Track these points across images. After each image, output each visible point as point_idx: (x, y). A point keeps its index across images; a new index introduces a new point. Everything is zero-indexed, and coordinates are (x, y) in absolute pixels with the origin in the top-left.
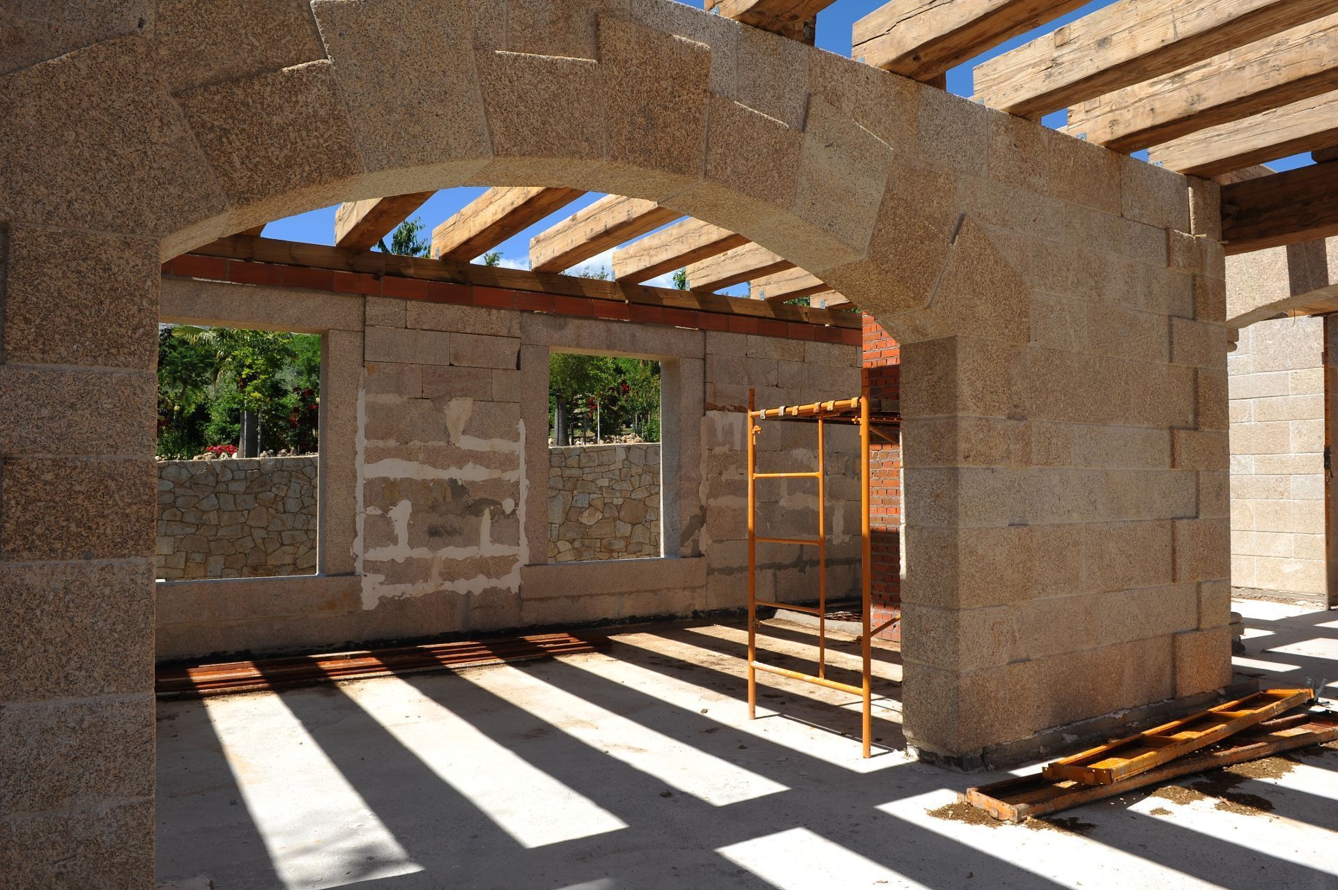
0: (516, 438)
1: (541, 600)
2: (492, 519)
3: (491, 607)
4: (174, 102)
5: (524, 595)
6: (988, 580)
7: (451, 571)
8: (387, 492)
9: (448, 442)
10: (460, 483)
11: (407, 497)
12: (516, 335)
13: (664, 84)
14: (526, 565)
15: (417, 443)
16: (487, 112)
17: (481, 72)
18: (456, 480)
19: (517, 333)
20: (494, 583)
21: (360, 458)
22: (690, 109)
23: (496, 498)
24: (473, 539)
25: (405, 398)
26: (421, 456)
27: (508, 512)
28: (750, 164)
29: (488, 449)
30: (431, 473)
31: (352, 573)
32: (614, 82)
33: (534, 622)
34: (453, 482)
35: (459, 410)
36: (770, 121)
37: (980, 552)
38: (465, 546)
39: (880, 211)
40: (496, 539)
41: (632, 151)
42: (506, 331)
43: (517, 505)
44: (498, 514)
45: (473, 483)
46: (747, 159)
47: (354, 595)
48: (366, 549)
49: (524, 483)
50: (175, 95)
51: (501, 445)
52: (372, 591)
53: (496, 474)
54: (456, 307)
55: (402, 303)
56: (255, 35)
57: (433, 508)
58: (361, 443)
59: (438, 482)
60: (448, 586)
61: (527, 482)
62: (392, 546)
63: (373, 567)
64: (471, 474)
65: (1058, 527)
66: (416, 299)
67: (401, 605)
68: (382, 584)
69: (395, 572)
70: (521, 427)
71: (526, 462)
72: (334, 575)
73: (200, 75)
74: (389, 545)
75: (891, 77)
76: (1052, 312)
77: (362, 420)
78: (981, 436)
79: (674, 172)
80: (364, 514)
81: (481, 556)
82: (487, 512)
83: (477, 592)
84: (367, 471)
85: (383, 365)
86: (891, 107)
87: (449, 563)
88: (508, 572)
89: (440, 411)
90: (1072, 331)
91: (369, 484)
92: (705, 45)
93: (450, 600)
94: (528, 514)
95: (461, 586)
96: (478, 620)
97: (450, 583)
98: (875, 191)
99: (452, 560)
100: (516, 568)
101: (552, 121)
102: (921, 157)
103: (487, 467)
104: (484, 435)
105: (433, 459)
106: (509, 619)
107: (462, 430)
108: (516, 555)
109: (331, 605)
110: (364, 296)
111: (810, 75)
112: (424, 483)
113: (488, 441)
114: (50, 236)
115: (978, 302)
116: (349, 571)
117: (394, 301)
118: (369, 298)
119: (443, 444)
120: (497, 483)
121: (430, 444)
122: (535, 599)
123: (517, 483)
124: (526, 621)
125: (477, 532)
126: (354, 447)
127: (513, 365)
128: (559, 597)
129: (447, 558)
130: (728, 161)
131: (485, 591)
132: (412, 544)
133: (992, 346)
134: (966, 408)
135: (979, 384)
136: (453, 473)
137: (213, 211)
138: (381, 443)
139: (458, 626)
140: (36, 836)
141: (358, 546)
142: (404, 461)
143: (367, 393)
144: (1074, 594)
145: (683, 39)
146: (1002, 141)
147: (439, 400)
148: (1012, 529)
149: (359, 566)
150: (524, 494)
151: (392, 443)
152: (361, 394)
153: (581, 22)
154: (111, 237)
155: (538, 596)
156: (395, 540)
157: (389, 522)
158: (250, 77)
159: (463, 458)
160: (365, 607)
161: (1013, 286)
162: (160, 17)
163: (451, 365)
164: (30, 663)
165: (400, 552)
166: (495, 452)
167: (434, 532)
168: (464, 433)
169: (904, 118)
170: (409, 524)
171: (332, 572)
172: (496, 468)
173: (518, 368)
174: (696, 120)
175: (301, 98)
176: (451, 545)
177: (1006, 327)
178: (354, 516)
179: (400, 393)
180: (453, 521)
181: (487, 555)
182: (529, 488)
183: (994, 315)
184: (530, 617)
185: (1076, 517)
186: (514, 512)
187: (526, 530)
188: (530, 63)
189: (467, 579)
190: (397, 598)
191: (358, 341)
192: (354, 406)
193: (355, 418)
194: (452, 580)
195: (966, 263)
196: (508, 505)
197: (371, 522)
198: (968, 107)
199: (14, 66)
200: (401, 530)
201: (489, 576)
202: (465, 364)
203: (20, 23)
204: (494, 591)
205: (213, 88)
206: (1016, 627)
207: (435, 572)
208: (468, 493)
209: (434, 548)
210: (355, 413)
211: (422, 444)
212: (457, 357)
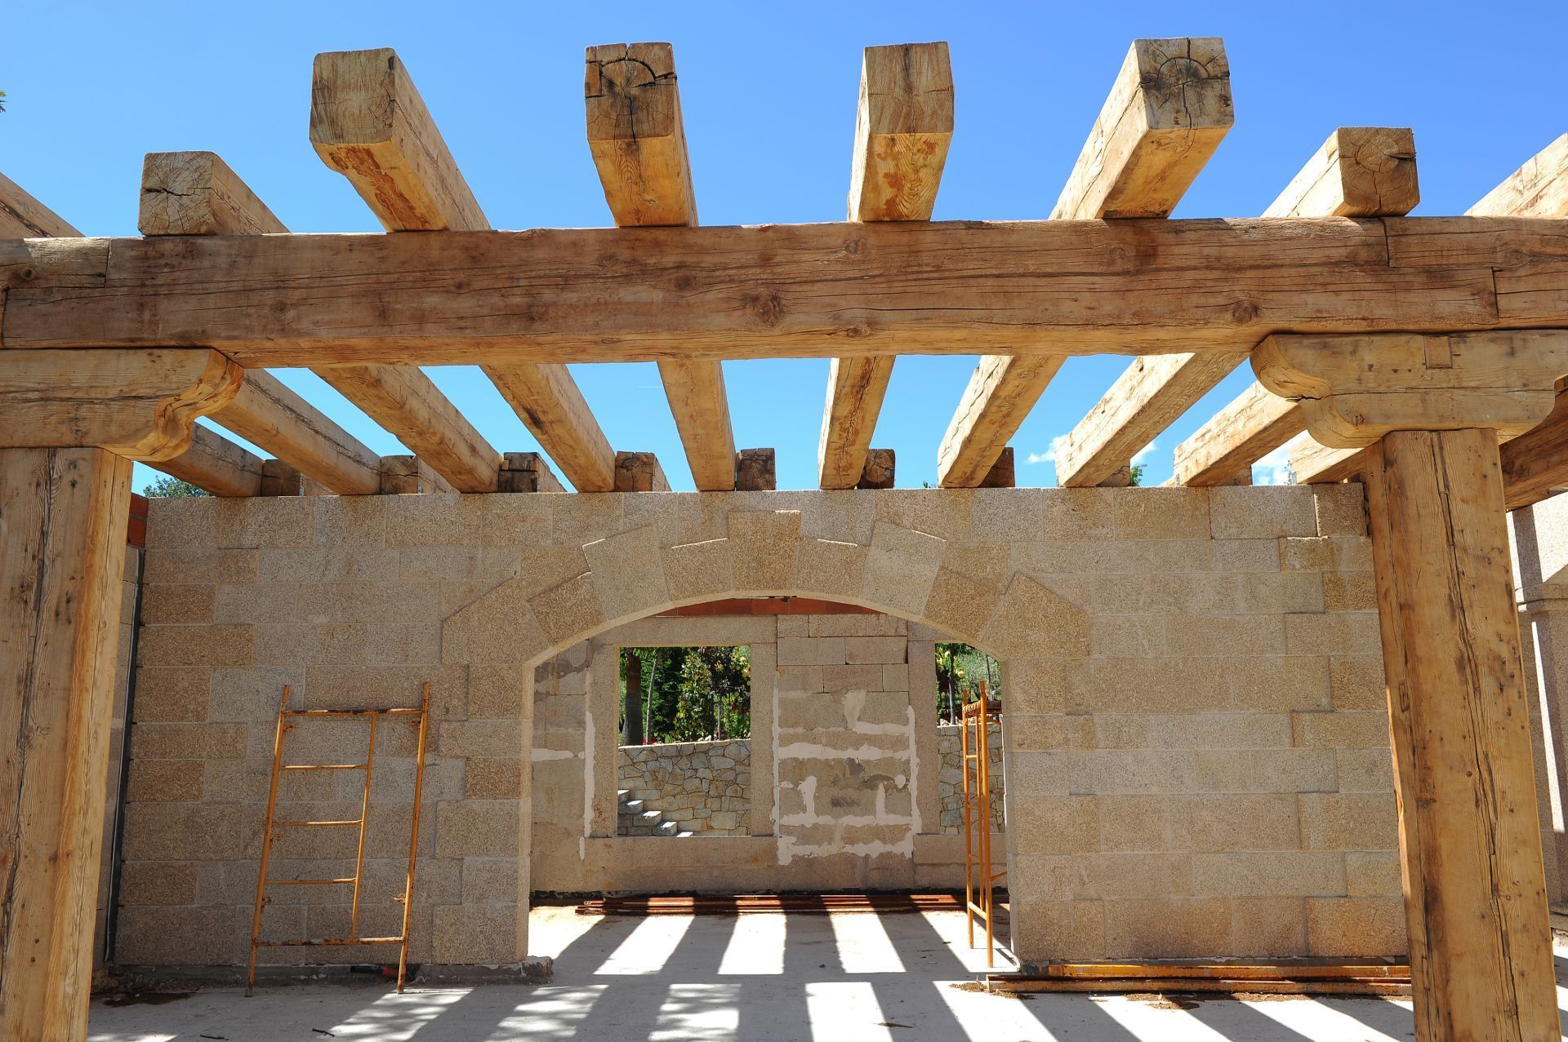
0: (906, 722)
1: (934, 865)
2: (886, 792)
3: (887, 869)
4: (528, 605)
5: (916, 860)
6: (1047, 834)
7: (851, 837)
8: (797, 770)
9: (846, 728)
10: (857, 762)
11: (813, 774)
12: (903, 634)
13: (768, 541)
14: (918, 834)
15: (820, 730)
16: (666, 579)
17: (663, 560)
18: (853, 760)
19: (904, 632)
20: (889, 848)
21: (776, 742)
22: (786, 551)
23: (889, 775)
24: (870, 810)
25: (810, 693)
26: (823, 741)
27: (900, 786)
28: (828, 574)
29: (881, 733)
30: (832, 754)
31: (771, 835)
32: (737, 547)
33: (928, 886)
34: (851, 761)
35: (854, 700)
36: (843, 545)
37: (1037, 813)
38: (863, 815)
39: (934, 584)
40: (890, 810)
41: (748, 583)
42: (894, 631)
43: (908, 780)
44: (891, 788)
45: (868, 762)
46: (825, 572)
47: (772, 853)
48: (781, 816)
49: (915, 762)
50: (528, 601)
51: (892, 729)
52: (787, 851)
53: (888, 754)
54: (850, 615)
55: (805, 618)
56: (560, 567)
57: (835, 783)
58: (777, 730)
59: (838, 761)
60: (849, 849)
61: (918, 760)
62: (801, 814)
63: (787, 830)
64: (866, 754)
65: (1133, 797)
66: (815, 613)
67: (810, 862)
68: (794, 844)
69: (805, 835)
70: (911, 712)
71: (917, 743)
72: (758, 836)
73: (539, 589)
74: (799, 813)
75: (946, 492)
76: (1120, 629)
77: (777, 713)
78: (1036, 729)
79: (776, 589)
80: (780, 786)
81: (877, 825)
82: (881, 786)
83: (874, 855)
84: (782, 753)
85: (791, 668)
86: (946, 512)
87: (849, 829)
88: (902, 839)
89: (839, 702)
90: (1145, 642)
91: (783, 763)
92: (796, 511)
93: (851, 861)
94: (919, 788)
95: (860, 850)
96: (876, 880)
97: (851, 846)
98: (931, 571)
99: (852, 827)
100: (909, 835)
101: (701, 577)
102: (975, 539)
103: (880, 748)
104: (876, 720)
105: (834, 742)
106: (903, 880)
107: (857, 717)
108: (909, 824)
109: (755, 860)
110: (776, 615)
111: (876, 508)
112: (827, 762)
113: (880, 726)
114: (483, 668)
115: (1031, 633)
116: (769, 833)
117: (799, 616)
118: (779, 616)
119: (842, 729)
120: (890, 761)
121: (831, 729)
122: (928, 865)
123: (908, 762)
124: (920, 883)
125: (873, 804)
126: (771, 734)
127: (901, 659)
128: (950, 864)
129: (847, 825)
130: (812, 576)
131: (881, 855)
132: (818, 812)
133: (1047, 663)
134: (1018, 709)
135: (1033, 692)
136: (851, 753)
137: (543, 649)
138: (791, 731)
139: (858, 884)
140: (473, 914)
141: (775, 813)
142: (810, 745)
143: (780, 691)
144: (1155, 852)
145: (782, 511)
146: (1058, 510)
147: (836, 694)
148: (1073, 798)
149: (776, 829)
150: (914, 771)
151: (800, 730)
152: (776, 692)
153: (719, 519)
154: (504, 665)
155: (930, 862)
156: (804, 810)
157: (799, 794)
158: (557, 587)
159: (859, 741)
160: (781, 863)
161: (1068, 616)
162: (522, 568)
163: (847, 664)
164: (474, 841)
165: (808, 818)
166: (886, 735)
167: (836, 803)
168: (859, 719)
169: (958, 516)
170: (815, 796)
171: (756, 834)
172: (888, 749)
173: (907, 662)
174: (790, 557)
175: (578, 592)
176: (850, 814)
177: (1062, 648)
178: (773, 789)
179: (805, 689)
180: (851, 793)
181: (882, 823)
182: (920, 766)
183: (1047, 640)
184: (923, 880)
185: (1155, 789)
186: (905, 786)
187: (918, 802)
188: (688, 549)
189: (866, 843)
190: (806, 857)
191: (772, 651)
192: (770, 701)
193: (772, 711)
194: (852, 844)
195: (1017, 606)
196: (900, 780)
197: (785, 793)
198: (1021, 494)
199: (470, 601)
200: (809, 800)
201: (884, 841)
202: (858, 662)
203: (472, 583)
204: (889, 855)
205: (542, 596)
206: (1084, 873)
207: (837, 836)
208: (863, 770)
209: (836, 817)
210: (772, 707)
211: (825, 730)
212: (851, 656)
